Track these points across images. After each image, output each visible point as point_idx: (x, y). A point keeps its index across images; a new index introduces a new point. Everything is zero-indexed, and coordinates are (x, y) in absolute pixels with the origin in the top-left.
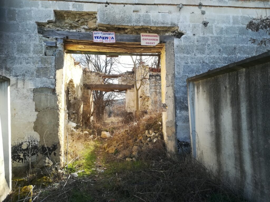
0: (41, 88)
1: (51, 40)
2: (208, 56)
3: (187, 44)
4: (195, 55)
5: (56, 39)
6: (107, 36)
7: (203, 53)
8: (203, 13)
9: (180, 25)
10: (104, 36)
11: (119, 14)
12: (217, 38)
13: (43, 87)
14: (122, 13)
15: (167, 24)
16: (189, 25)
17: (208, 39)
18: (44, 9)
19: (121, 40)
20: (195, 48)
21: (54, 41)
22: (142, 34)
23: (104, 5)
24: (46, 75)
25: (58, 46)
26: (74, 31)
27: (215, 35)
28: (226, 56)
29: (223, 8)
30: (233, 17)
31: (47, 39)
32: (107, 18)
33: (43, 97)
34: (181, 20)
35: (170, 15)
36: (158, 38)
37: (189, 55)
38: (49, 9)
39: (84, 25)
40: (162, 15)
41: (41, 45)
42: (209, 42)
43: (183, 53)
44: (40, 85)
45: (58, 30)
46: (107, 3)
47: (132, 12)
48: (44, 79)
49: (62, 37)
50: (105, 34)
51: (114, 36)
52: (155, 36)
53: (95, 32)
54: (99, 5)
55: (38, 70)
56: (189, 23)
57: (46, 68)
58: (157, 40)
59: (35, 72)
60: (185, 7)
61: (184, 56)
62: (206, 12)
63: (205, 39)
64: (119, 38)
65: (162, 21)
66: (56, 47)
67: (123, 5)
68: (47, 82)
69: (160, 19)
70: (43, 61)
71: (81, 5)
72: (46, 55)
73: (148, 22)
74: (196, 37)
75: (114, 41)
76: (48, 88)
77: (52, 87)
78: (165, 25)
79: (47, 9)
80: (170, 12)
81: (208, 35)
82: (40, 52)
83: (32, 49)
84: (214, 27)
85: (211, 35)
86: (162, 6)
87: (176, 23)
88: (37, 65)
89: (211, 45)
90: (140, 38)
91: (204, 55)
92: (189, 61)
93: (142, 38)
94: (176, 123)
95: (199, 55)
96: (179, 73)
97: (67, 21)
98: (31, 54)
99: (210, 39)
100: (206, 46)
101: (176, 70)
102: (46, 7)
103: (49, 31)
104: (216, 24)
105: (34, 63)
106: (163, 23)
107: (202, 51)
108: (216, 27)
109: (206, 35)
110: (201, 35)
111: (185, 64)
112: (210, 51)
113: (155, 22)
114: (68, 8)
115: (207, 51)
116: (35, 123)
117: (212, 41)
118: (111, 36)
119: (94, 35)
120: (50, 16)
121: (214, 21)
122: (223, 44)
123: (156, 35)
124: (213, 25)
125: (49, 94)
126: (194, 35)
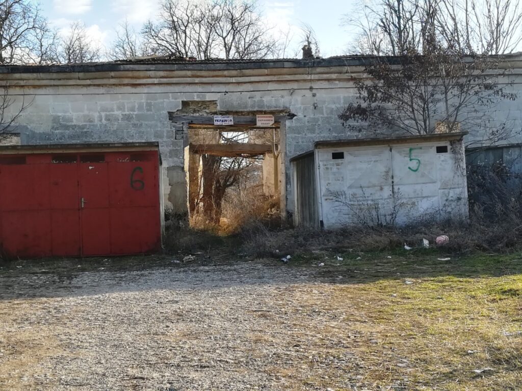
0: (173, 166)
1: (179, 125)
2: (318, 135)
3: (298, 124)
4: (305, 134)
5: (183, 123)
6: (225, 119)
7: (314, 133)
8: (314, 95)
9: (291, 108)
10: (224, 119)
11: (237, 101)
12: (327, 118)
13: (174, 166)
14: (238, 100)
15: (279, 107)
16: (301, 107)
17: (318, 120)
18: (174, 100)
19: (238, 122)
20: (306, 129)
21: (181, 125)
22: (257, 116)
23: (224, 93)
24: (176, 156)
25: (184, 129)
26: (198, 114)
27: (325, 115)
28: (336, 135)
29: (334, 89)
30: (344, 97)
31: (175, 124)
32: (226, 106)
33: (175, 174)
34: (293, 103)
35: (283, 99)
36: (273, 119)
37: (300, 135)
38: (178, 100)
39: (206, 109)
40: (275, 99)
41: (173, 131)
42: (319, 123)
43: (295, 133)
44: (172, 165)
45: (184, 116)
46: (226, 92)
47: (248, 98)
48: (176, 159)
49: (188, 121)
50: (224, 117)
51: (232, 119)
52: (270, 117)
53: (216, 116)
54: (219, 94)
55: (170, 152)
56: (300, 106)
57: (177, 150)
58: (272, 120)
59: (168, 154)
60: (296, 90)
61: (296, 136)
62: (317, 95)
63: (315, 120)
64: (237, 120)
65: (275, 105)
66: (183, 130)
67: (239, 93)
68: (177, 162)
69: (274, 104)
70: (174, 144)
71: (204, 95)
72: (176, 139)
73: (262, 107)
74: (306, 118)
75: (232, 123)
76: (179, 167)
77: (182, 165)
78: (278, 109)
79: (176, 100)
80: (282, 97)
81: (318, 116)
82: (172, 137)
83: (165, 134)
84: (324, 108)
85: (321, 116)
86: (275, 91)
87: (288, 106)
88: (170, 148)
89: (321, 125)
90: (256, 120)
91: (314, 135)
92: (300, 140)
93: (257, 119)
94: (286, 196)
95: (309, 135)
96: (290, 152)
97: (191, 107)
98: (165, 139)
99: (320, 118)
100: (317, 126)
101: (287, 149)
102: (176, 99)
103: (177, 117)
104: (326, 105)
105: (167, 146)
106: (276, 107)
107: (312, 130)
108: (326, 108)
109: (316, 116)
110: (312, 116)
111: (296, 144)
112: (321, 130)
113: (269, 106)
114: (194, 98)
115: (317, 131)
116: (169, 194)
117: (322, 121)
118: (229, 119)
119: (215, 119)
120: (179, 106)
121: (324, 102)
122: (332, 124)
123: (271, 115)
124: (324, 106)
125: (180, 171)
126: (305, 116)
